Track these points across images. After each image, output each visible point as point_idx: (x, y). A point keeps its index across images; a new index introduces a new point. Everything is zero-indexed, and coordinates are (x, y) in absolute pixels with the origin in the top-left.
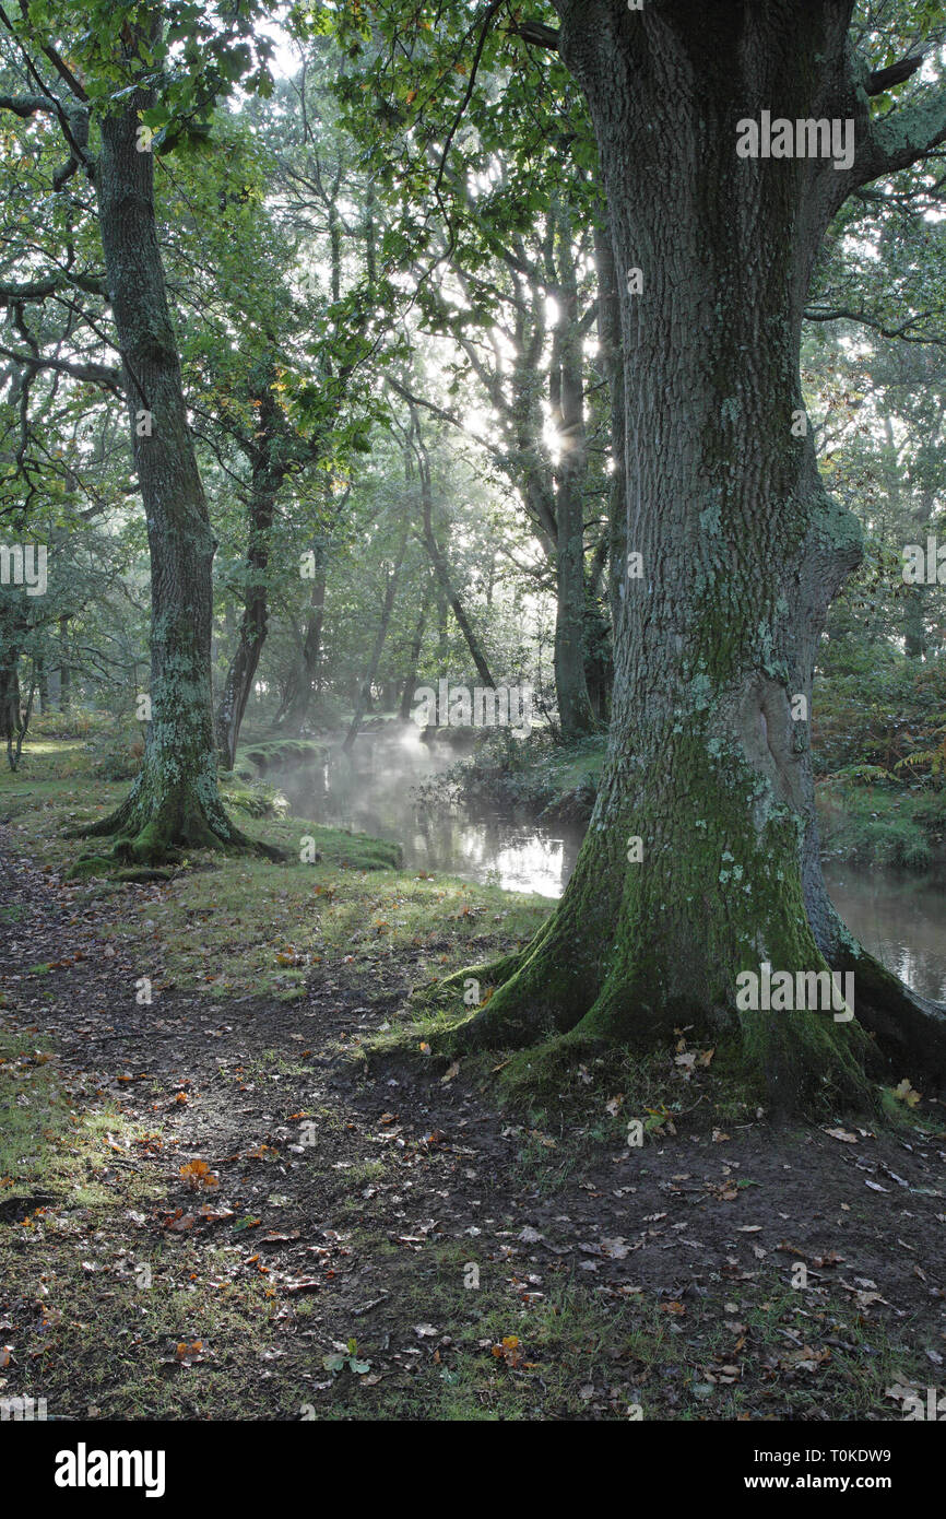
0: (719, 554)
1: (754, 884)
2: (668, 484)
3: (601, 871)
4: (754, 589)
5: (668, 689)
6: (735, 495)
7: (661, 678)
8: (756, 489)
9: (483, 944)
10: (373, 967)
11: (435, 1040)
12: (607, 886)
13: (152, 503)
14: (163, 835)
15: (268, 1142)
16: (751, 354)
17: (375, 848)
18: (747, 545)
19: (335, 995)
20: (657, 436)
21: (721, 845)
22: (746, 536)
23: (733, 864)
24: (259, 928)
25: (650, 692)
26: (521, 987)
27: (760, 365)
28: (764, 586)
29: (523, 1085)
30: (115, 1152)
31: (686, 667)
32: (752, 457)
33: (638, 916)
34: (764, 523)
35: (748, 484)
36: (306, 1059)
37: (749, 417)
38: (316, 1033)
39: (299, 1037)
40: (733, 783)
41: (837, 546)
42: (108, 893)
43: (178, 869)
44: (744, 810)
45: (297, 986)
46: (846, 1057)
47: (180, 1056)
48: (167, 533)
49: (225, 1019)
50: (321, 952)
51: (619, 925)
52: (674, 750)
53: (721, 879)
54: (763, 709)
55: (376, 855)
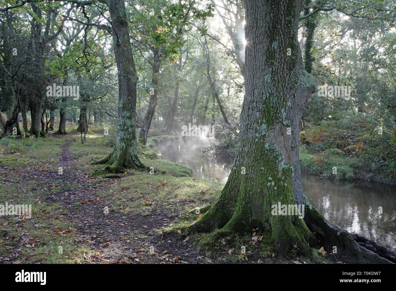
0: (270, 88)
1: (277, 187)
2: (256, 67)
3: (234, 181)
4: (280, 99)
5: (254, 128)
6: (275, 71)
7: (252, 125)
8: (282, 69)
9: (206, 201)
10: (172, 207)
11: (183, 230)
12: (236, 186)
13: (119, 66)
14: (120, 164)
15: (129, 258)
16: (281, 29)
17: (184, 170)
18: (279, 86)
19: (159, 214)
20: (253, 53)
21: (268, 175)
22: (278, 83)
23: (272, 181)
24: (141, 194)
25: (249, 129)
26: (209, 215)
27: (284, 32)
28: (284, 98)
29: (205, 244)
30: (85, 259)
31: (259, 122)
32: (281, 59)
33: (244, 195)
34: (284, 79)
35: (279, 68)
36: (146, 233)
37: (280, 47)
38: (151, 227)
39: (146, 227)
40: (272, 157)
41: (307, 86)
42: (101, 181)
43: (124, 174)
44: (275, 165)
45: (149, 211)
46: (302, 240)
47: (110, 231)
48: (123, 75)
49: (126, 220)
50: (158, 201)
51: (238, 198)
52: (255, 146)
53: (268, 185)
54: (282, 135)
55: (184, 172)
